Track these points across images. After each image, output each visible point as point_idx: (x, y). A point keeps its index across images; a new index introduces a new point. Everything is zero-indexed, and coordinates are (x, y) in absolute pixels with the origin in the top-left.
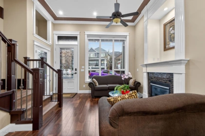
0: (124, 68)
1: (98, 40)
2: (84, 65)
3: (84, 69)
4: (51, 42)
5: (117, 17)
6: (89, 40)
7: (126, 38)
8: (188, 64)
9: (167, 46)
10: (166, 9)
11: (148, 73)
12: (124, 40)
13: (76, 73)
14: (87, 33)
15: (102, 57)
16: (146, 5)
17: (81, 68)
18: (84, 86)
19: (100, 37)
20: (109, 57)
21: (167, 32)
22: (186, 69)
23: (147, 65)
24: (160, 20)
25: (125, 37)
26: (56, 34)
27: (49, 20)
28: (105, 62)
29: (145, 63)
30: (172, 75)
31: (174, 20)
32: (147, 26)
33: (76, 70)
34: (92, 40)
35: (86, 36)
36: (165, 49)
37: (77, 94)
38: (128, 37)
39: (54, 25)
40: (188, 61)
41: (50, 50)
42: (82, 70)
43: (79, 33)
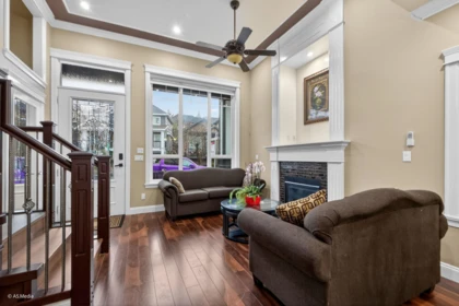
0: (224, 153)
1: (176, 89)
2: (144, 147)
3: (144, 154)
4: (44, 79)
5: (237, 53)
6: (155, 86)
7: (234, 92)
8: (349, 148)
9: (309, 117)
10: (310, 55)
11: (280, 163)
12: (229, 97)
13: (121, 165)
14: (150, 69)
15: (154, 127)
16: (278, 37)
17: (133, 153)
18: (143, 196)
19: (181, 83)
20: (169, 127)
21: (310, 93)
22: (346, 155)
23: (278, 149)
24: (298, 70)
25: (234, 89)
26: (59, 59)
27: (39, 17)
28: (163, 139)
29: (274, 144)
30: (324, 165)
31: (327, 72)
32: (277, 76)
33: (121, 157)
34: (162, 88)
35: (148, 76)
36: (307, 122)
37: (124, 216)
38: (238, 90)
39: (52, 31)
40: (349, 143)
41: (43, 100)
42: (137, 158)
43: (129, 67)
